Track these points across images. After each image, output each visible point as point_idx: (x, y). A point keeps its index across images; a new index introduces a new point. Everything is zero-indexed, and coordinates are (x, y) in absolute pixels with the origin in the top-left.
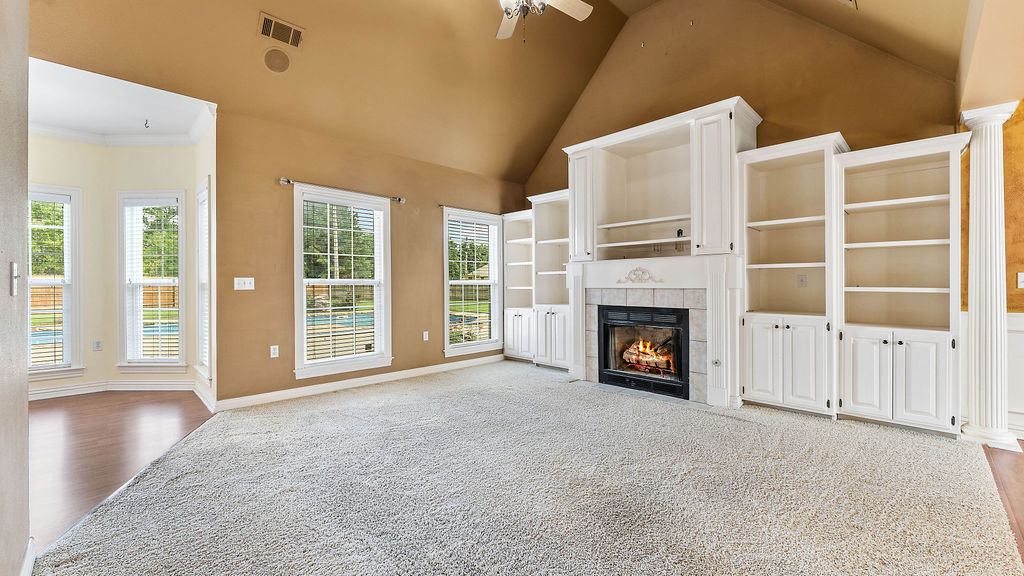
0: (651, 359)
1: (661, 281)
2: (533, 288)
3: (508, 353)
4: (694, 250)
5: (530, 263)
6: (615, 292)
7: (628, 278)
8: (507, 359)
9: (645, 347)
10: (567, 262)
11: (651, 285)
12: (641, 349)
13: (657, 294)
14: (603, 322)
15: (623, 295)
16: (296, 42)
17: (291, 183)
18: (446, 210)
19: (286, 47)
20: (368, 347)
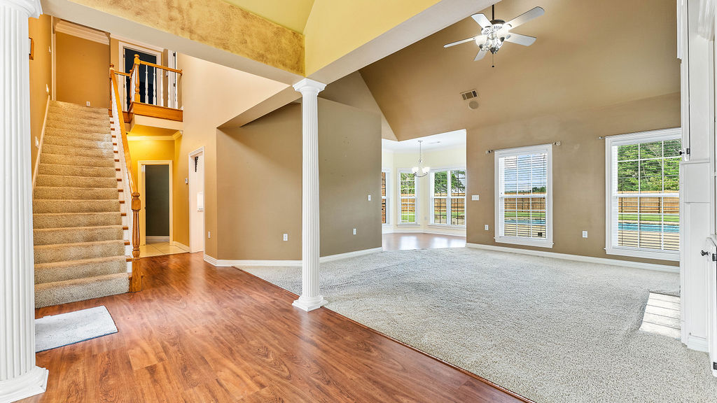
16: (475, 95)
17: (491, 152)
18: (608, 140)
19: (473, 99)
20: (540, 234)
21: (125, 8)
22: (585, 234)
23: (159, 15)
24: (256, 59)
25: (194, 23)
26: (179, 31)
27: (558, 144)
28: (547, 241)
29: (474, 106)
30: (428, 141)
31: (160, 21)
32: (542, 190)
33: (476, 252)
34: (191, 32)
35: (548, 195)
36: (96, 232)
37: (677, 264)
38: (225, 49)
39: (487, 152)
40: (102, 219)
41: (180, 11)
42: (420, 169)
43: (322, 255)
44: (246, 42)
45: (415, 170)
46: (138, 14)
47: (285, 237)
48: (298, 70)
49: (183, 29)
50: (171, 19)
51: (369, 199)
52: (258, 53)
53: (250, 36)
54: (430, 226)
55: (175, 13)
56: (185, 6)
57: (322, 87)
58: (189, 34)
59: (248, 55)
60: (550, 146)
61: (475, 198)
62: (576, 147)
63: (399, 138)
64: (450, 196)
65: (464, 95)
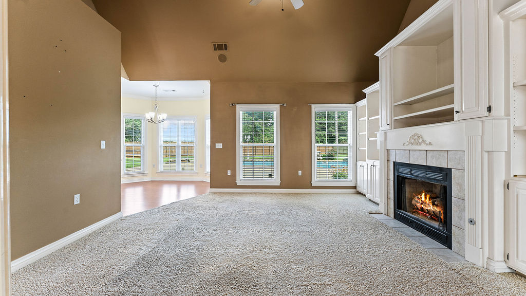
0: (429, 208)
1: (430, 144)
2: (366, 149)
3: (359, 189)
4: (456, 116)
5: (365, 133)
6: (402, 152)
7: (409, 142)
8: (359, 193)
9: (426, 198)
10: (378, 131)
11: (423, 147)
12: (423, 199)
13: (429, 155)
14: (396, 174)
15: (407, 155)
16: (226, 49)
17: (234, 105)
18: (313, 106)
19: (223, 52)
20: (270, 175)
22: (300, 173)
27: (284, 105)
29: (222, 59)
35: (276, 144)
39: (230, 105)
42: (156, 116)
45: (150, 115)
51: (103, 147)
54: (159, 173)
60: (278, 106)
61: (219, 146)
62: (295, 109)
63: (131, 78)
64: (180, 145)
65: (215, 45)
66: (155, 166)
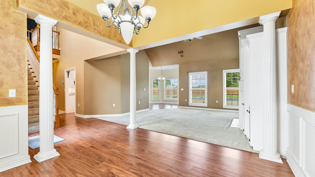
16: (183, 53)
17: (188, 73)
18: (224, 71)
19: (182, 54)
20: (204, 102)
21: (82, 26)
22: (217, 102)
23: (91, 28)
24: (119, 42)
25: (101, 30)
26: (97, 33)
27: (209, 71)
28: (206, 104)
29: (182, 56)
30: (164, 68)
31: (92, 30)
32: (204, 87)
33: (183, 109)
34: (100, 33)
35: (206, 89)
36: (34, 104)
37: (238, 110)
38: (110, 39)
39: (186, 73)
40: (34, 99)
41: (97, 26)
42: (161, 79)
43: (137, 110)
44: (116, 36)
45: (159, 78)
46: (85, 28)
47: (114, 105)
48: (131, 46)
49: (98, 32)
50: (95, 29)
51: (145, 90)
52: (119, 40)
53: (117, 34)
54: (164, 101)
55: (96, 27)
56: (99, 24)
57: (137, 51)
58: (99, 34)
59: (116, 41)
60: (206, 72)
61: (182, 89)
62: (215, 73)
63: (153, 66)
64: (172, 89)
65: (178, 52)
66: (163, 97)
